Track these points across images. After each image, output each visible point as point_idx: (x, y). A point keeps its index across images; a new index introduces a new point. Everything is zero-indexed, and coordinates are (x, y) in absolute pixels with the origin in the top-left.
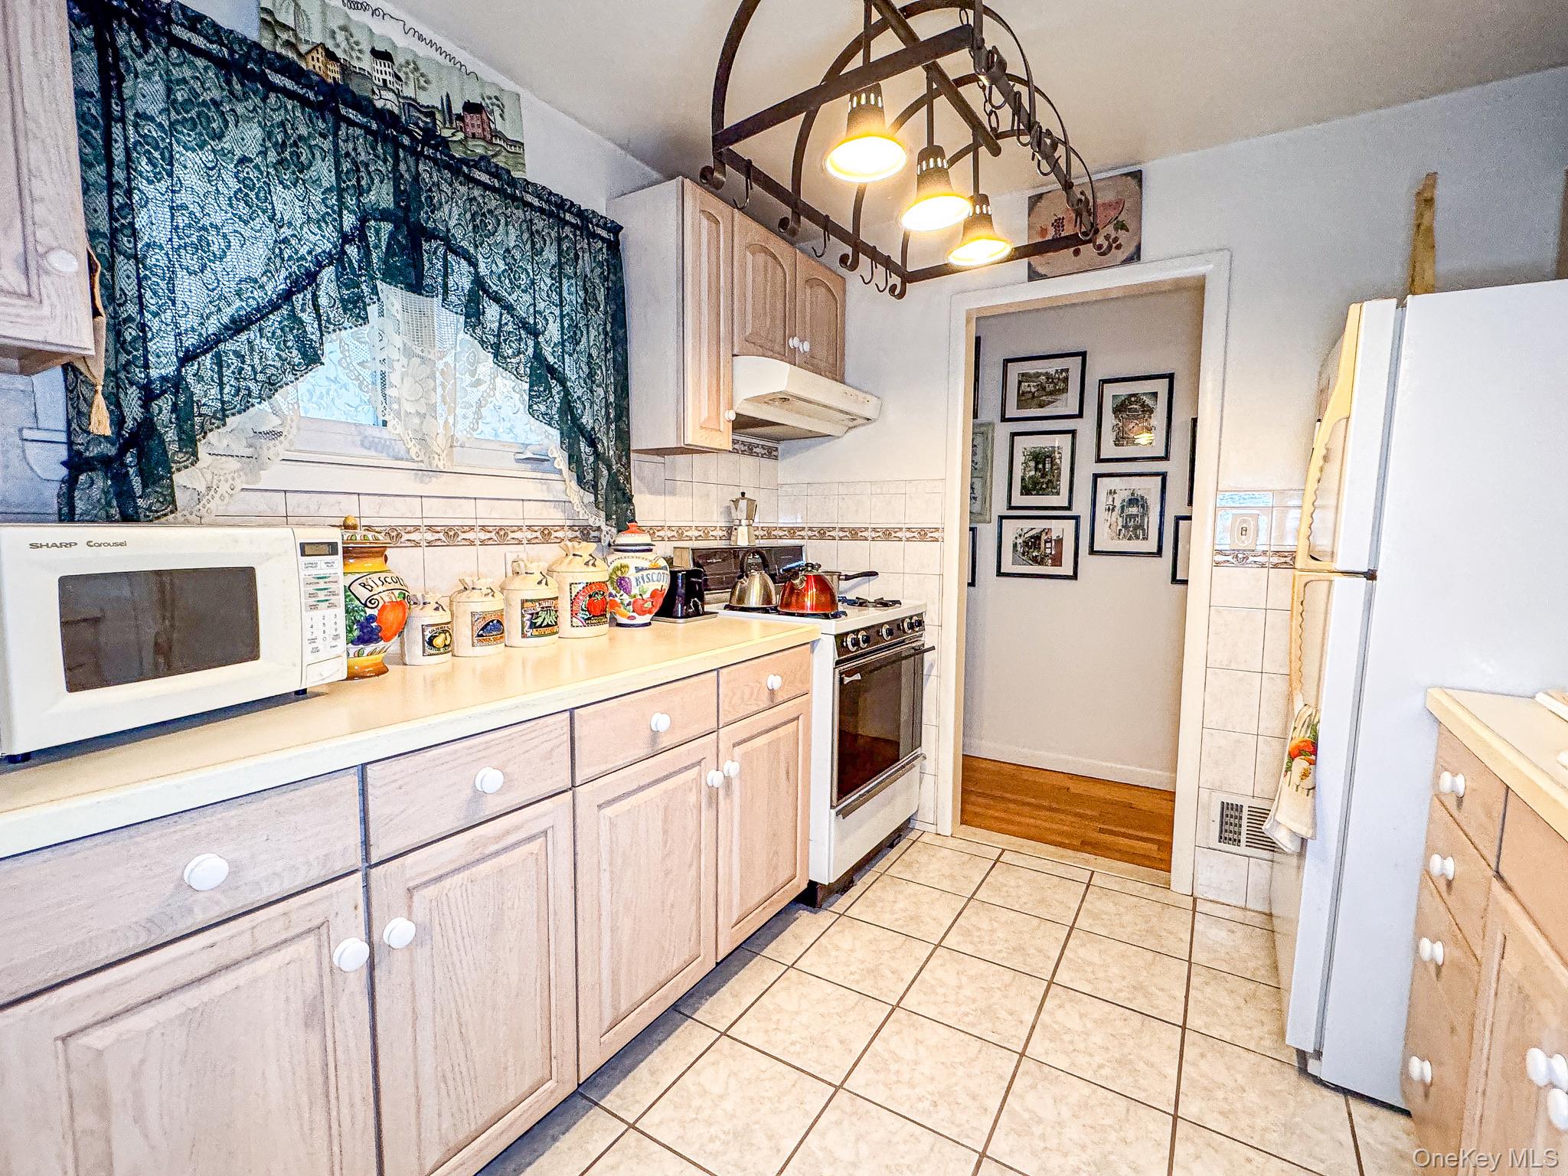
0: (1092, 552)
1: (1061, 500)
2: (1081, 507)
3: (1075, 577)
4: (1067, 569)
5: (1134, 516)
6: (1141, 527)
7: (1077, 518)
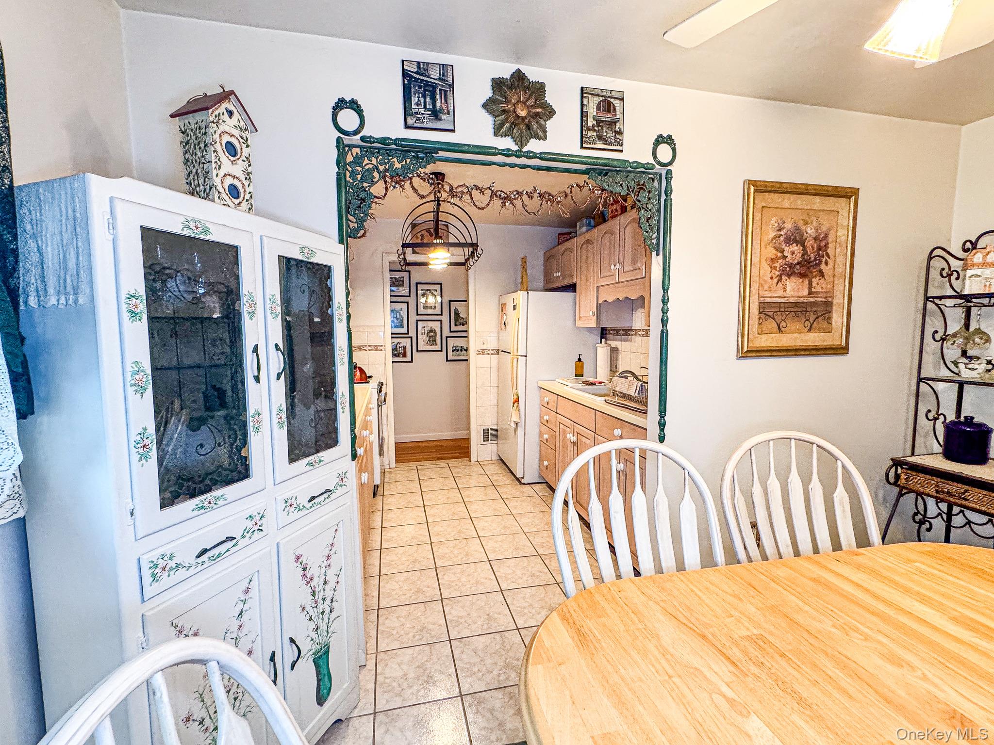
0: (418, 351)
1: (404, 330)
2: (412, 333)
3: (412, 361)
4: (408, 358)
5: (432, 336)
6: (435, 341)
7: (411, 338)
